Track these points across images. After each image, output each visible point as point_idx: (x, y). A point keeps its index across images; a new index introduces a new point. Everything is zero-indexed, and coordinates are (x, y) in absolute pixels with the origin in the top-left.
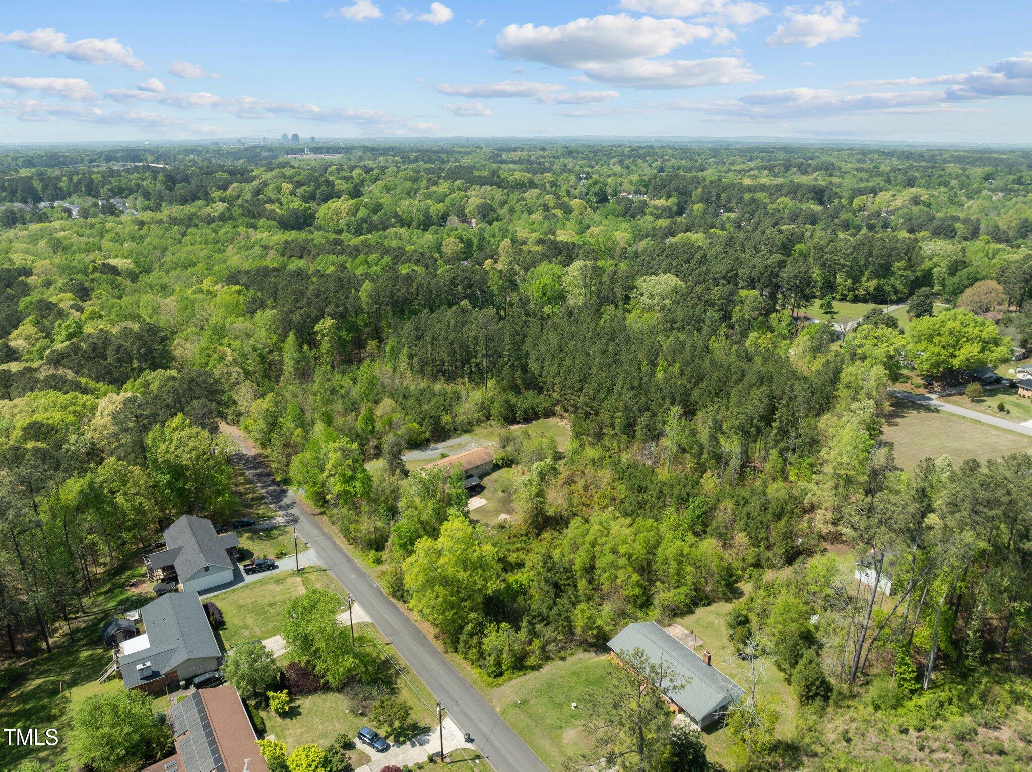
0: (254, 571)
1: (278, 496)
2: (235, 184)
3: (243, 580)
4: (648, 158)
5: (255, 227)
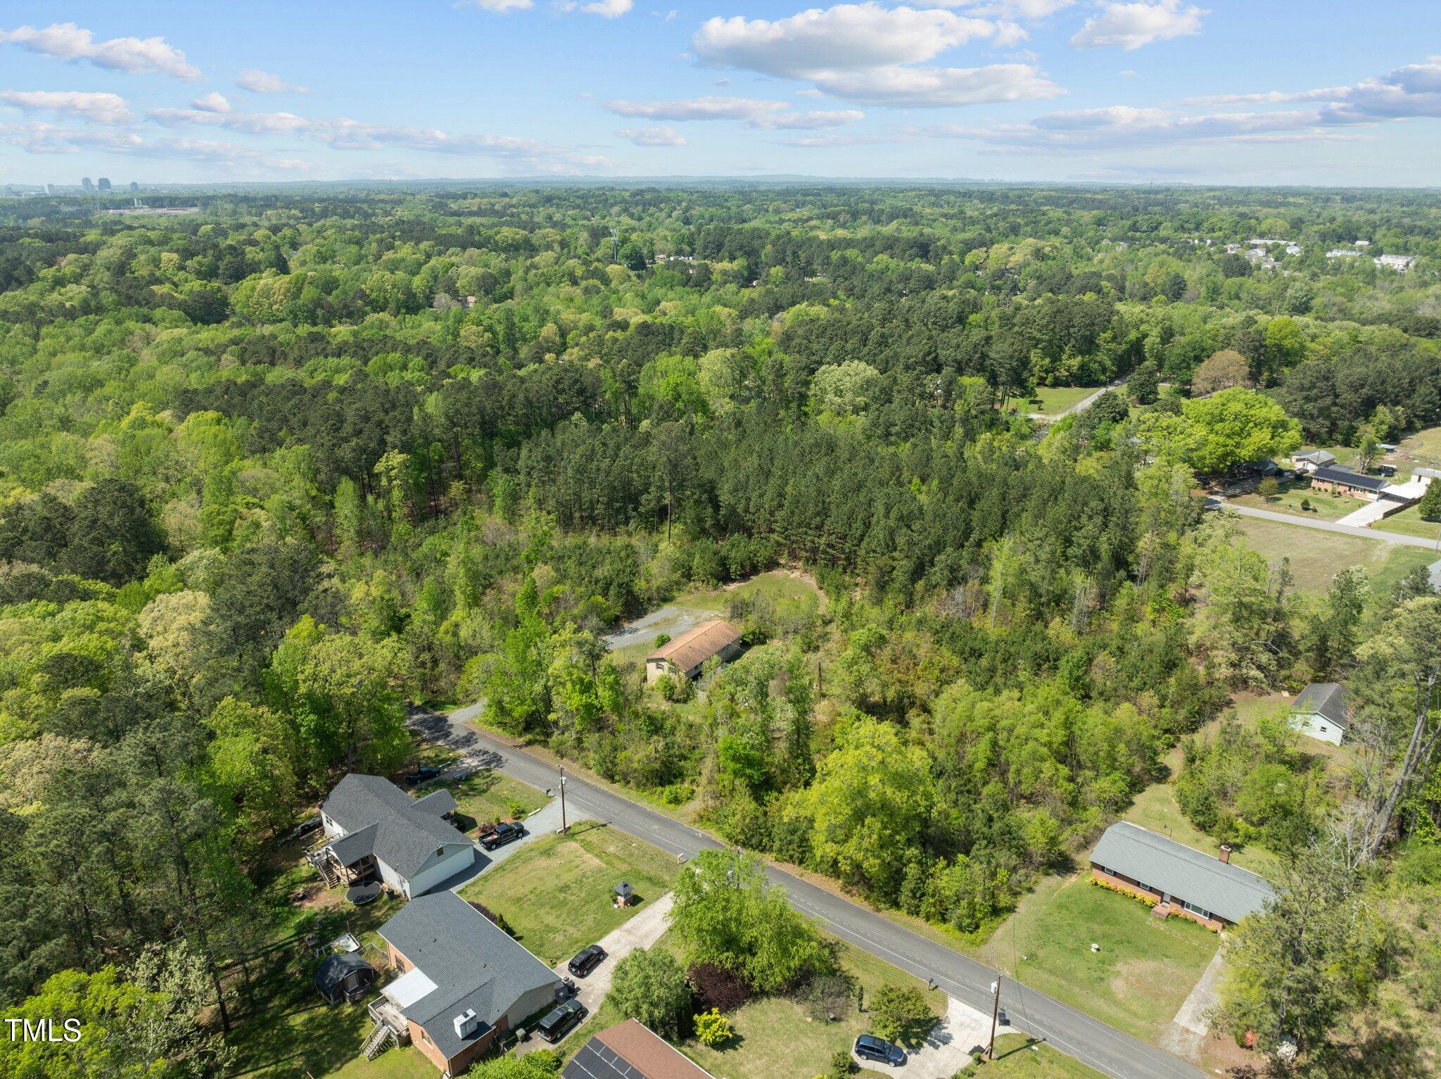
0: (497, 844)
1: (438, 727)
2: (71, 256)
3: (489, 861)
4: (662, 205)
5: (147, 319)
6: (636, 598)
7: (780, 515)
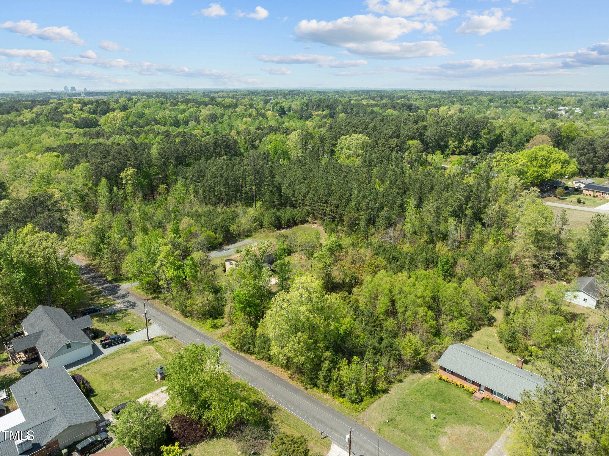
0: (110, 345)
1: (114, 291)
2: (38, 107)
3: (101, 353)
4: (300, 95)
5: (58, 127)
6: (231, 234)
7: (309, 196)
